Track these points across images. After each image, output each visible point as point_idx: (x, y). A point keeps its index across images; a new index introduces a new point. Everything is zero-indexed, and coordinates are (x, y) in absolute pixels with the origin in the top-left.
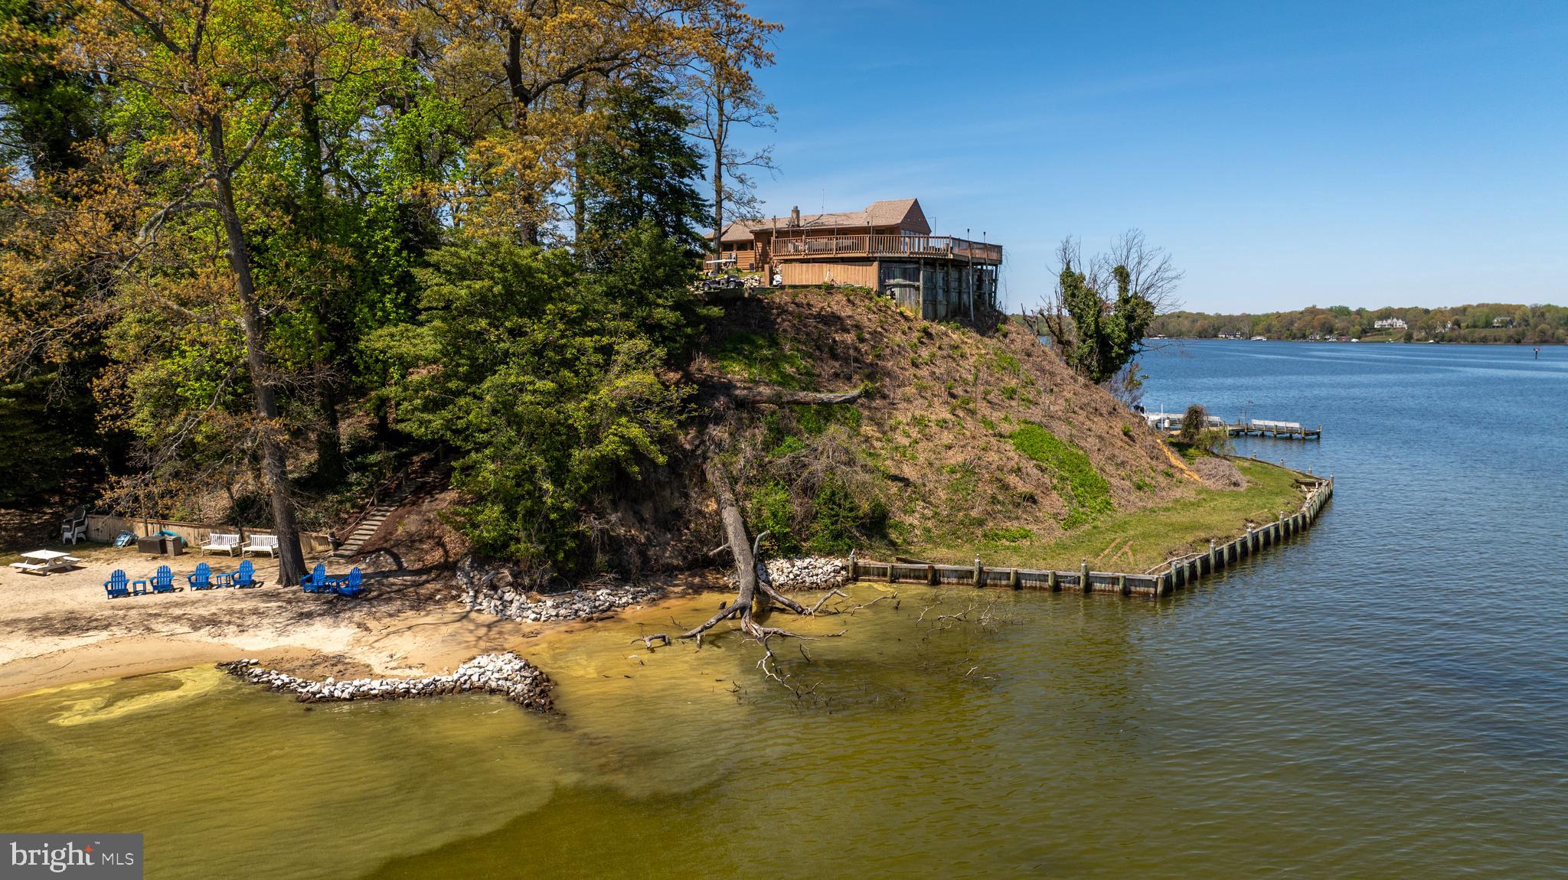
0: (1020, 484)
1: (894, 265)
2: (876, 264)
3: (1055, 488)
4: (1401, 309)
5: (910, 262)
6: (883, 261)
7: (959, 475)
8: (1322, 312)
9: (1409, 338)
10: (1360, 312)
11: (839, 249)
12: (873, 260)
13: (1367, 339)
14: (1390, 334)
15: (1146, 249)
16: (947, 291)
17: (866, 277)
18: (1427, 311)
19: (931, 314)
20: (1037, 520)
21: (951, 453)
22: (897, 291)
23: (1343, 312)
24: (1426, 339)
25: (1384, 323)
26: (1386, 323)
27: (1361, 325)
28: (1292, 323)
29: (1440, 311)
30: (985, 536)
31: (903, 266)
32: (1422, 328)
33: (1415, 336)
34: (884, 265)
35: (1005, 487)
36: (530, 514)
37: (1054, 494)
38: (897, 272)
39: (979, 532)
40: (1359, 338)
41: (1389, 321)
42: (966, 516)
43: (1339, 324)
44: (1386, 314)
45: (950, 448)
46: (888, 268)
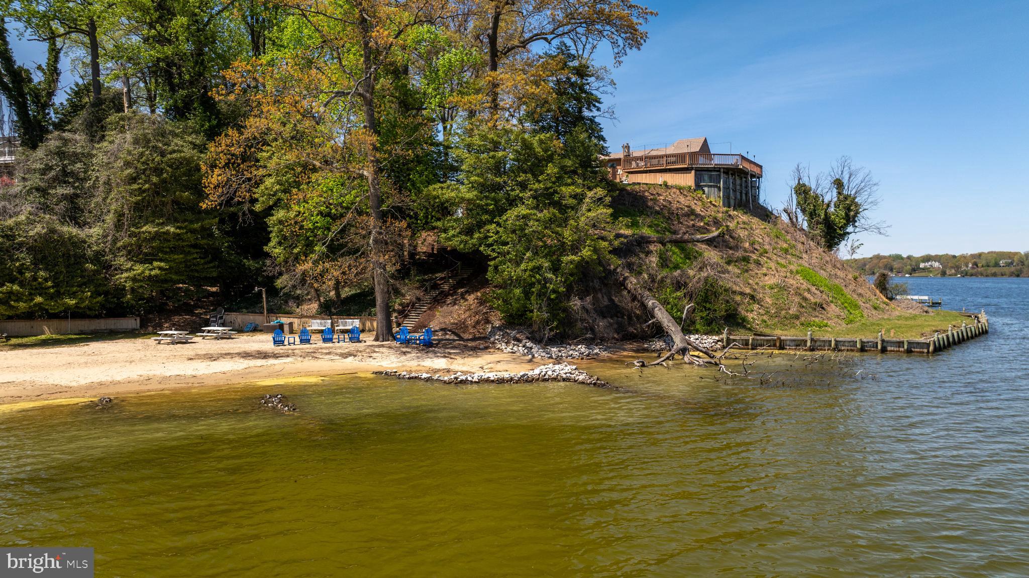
0: (812, 298)
1: (704, 172)
2: (693, 172)
3: (832, 302)
4: (936, 256)
5: (715, 171)
6: (698, 170)
7: (776, 290)
8: (885, 257)
9: (944, 274)
10: (909, 258)
11: (668, 163)
12: (692, 169)
13: (915, 275)
14: (931, 272)
15: (853, 168)
16: (735, 191)
17: (688, 180)
18: (954, 257)
19: (726, 204)
20: (828, 319)
21: (767, 278)
22: (706, 189)
23: (898, 257)
24: (956, 275)
25: (927, 264)
26: (928, 264)
27: (911, 265)
28: (865, 265)
29: (963, 257)
30: (802, 324)
31: (710, 173)
32: (952, 267)
33: (948, 272)
34: (698, 173)
35: (805, 299)
36: (540, 295)
37: (833, 305)
38: (706, 178)
39: (798, 323)
40: (911, 274)
41: (930, 263)
42: (787, 313)
43: (896, 265)
44: (927, 259)
45: (766, 275)
46: (700, 175)
